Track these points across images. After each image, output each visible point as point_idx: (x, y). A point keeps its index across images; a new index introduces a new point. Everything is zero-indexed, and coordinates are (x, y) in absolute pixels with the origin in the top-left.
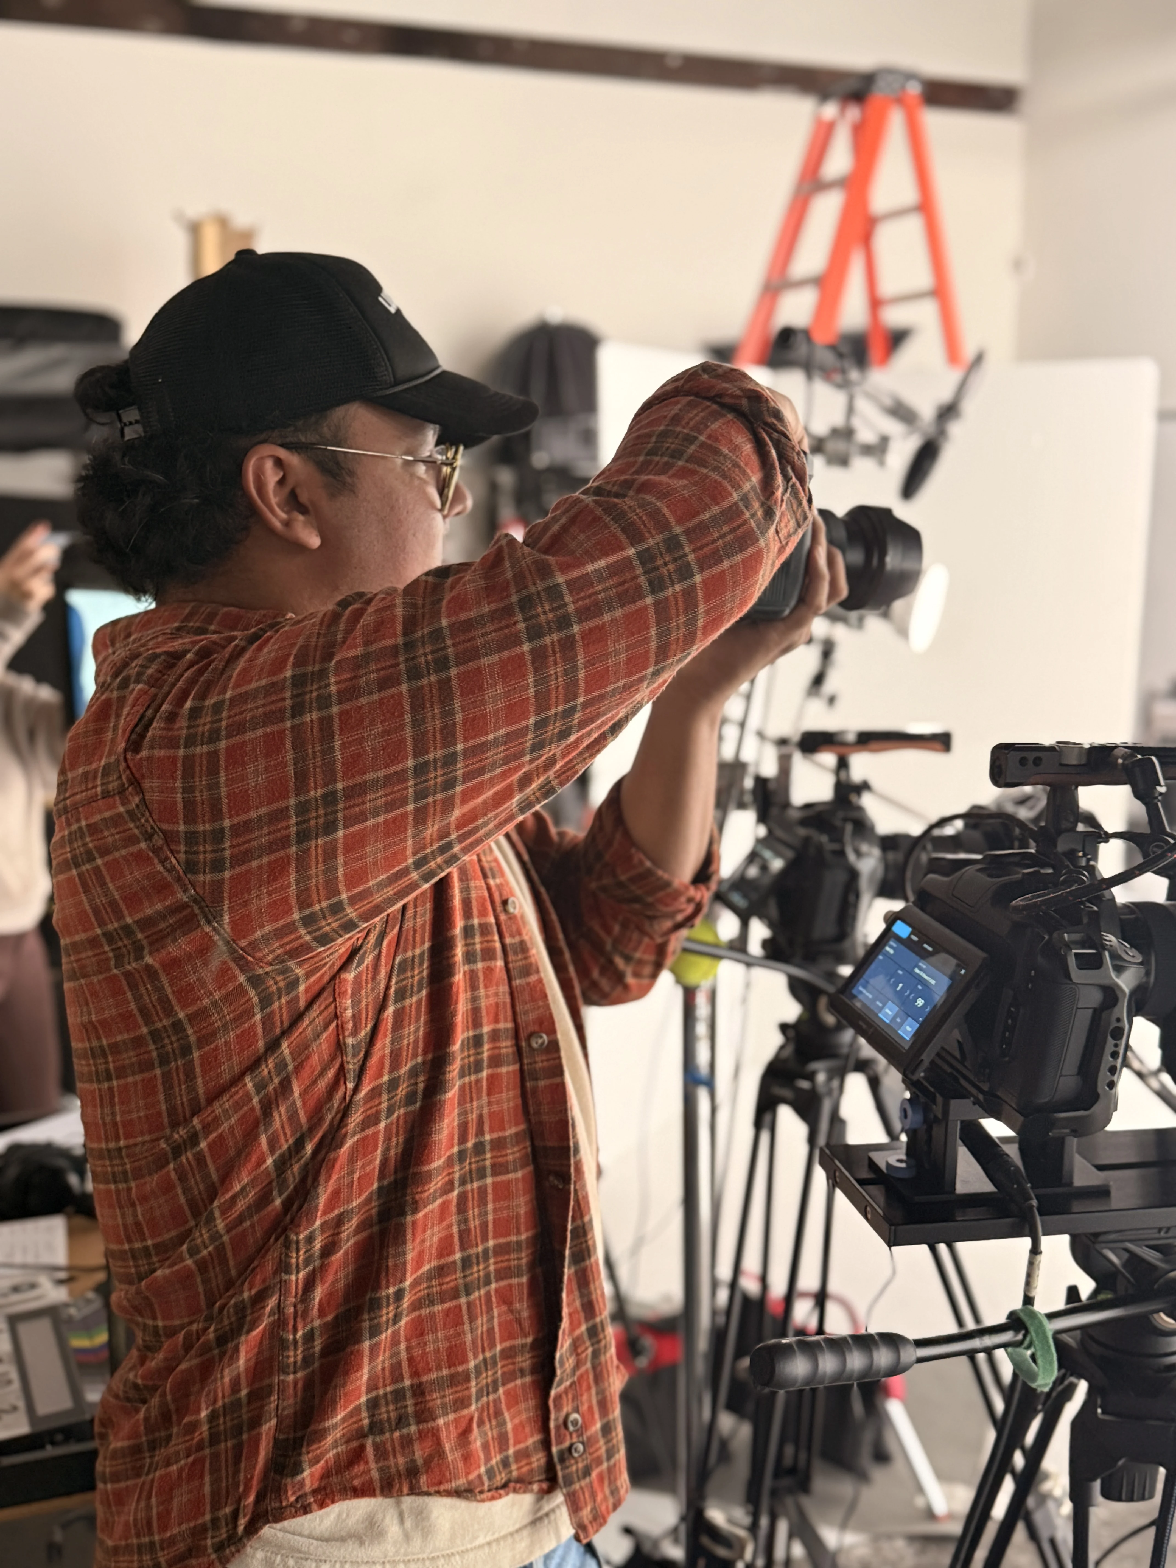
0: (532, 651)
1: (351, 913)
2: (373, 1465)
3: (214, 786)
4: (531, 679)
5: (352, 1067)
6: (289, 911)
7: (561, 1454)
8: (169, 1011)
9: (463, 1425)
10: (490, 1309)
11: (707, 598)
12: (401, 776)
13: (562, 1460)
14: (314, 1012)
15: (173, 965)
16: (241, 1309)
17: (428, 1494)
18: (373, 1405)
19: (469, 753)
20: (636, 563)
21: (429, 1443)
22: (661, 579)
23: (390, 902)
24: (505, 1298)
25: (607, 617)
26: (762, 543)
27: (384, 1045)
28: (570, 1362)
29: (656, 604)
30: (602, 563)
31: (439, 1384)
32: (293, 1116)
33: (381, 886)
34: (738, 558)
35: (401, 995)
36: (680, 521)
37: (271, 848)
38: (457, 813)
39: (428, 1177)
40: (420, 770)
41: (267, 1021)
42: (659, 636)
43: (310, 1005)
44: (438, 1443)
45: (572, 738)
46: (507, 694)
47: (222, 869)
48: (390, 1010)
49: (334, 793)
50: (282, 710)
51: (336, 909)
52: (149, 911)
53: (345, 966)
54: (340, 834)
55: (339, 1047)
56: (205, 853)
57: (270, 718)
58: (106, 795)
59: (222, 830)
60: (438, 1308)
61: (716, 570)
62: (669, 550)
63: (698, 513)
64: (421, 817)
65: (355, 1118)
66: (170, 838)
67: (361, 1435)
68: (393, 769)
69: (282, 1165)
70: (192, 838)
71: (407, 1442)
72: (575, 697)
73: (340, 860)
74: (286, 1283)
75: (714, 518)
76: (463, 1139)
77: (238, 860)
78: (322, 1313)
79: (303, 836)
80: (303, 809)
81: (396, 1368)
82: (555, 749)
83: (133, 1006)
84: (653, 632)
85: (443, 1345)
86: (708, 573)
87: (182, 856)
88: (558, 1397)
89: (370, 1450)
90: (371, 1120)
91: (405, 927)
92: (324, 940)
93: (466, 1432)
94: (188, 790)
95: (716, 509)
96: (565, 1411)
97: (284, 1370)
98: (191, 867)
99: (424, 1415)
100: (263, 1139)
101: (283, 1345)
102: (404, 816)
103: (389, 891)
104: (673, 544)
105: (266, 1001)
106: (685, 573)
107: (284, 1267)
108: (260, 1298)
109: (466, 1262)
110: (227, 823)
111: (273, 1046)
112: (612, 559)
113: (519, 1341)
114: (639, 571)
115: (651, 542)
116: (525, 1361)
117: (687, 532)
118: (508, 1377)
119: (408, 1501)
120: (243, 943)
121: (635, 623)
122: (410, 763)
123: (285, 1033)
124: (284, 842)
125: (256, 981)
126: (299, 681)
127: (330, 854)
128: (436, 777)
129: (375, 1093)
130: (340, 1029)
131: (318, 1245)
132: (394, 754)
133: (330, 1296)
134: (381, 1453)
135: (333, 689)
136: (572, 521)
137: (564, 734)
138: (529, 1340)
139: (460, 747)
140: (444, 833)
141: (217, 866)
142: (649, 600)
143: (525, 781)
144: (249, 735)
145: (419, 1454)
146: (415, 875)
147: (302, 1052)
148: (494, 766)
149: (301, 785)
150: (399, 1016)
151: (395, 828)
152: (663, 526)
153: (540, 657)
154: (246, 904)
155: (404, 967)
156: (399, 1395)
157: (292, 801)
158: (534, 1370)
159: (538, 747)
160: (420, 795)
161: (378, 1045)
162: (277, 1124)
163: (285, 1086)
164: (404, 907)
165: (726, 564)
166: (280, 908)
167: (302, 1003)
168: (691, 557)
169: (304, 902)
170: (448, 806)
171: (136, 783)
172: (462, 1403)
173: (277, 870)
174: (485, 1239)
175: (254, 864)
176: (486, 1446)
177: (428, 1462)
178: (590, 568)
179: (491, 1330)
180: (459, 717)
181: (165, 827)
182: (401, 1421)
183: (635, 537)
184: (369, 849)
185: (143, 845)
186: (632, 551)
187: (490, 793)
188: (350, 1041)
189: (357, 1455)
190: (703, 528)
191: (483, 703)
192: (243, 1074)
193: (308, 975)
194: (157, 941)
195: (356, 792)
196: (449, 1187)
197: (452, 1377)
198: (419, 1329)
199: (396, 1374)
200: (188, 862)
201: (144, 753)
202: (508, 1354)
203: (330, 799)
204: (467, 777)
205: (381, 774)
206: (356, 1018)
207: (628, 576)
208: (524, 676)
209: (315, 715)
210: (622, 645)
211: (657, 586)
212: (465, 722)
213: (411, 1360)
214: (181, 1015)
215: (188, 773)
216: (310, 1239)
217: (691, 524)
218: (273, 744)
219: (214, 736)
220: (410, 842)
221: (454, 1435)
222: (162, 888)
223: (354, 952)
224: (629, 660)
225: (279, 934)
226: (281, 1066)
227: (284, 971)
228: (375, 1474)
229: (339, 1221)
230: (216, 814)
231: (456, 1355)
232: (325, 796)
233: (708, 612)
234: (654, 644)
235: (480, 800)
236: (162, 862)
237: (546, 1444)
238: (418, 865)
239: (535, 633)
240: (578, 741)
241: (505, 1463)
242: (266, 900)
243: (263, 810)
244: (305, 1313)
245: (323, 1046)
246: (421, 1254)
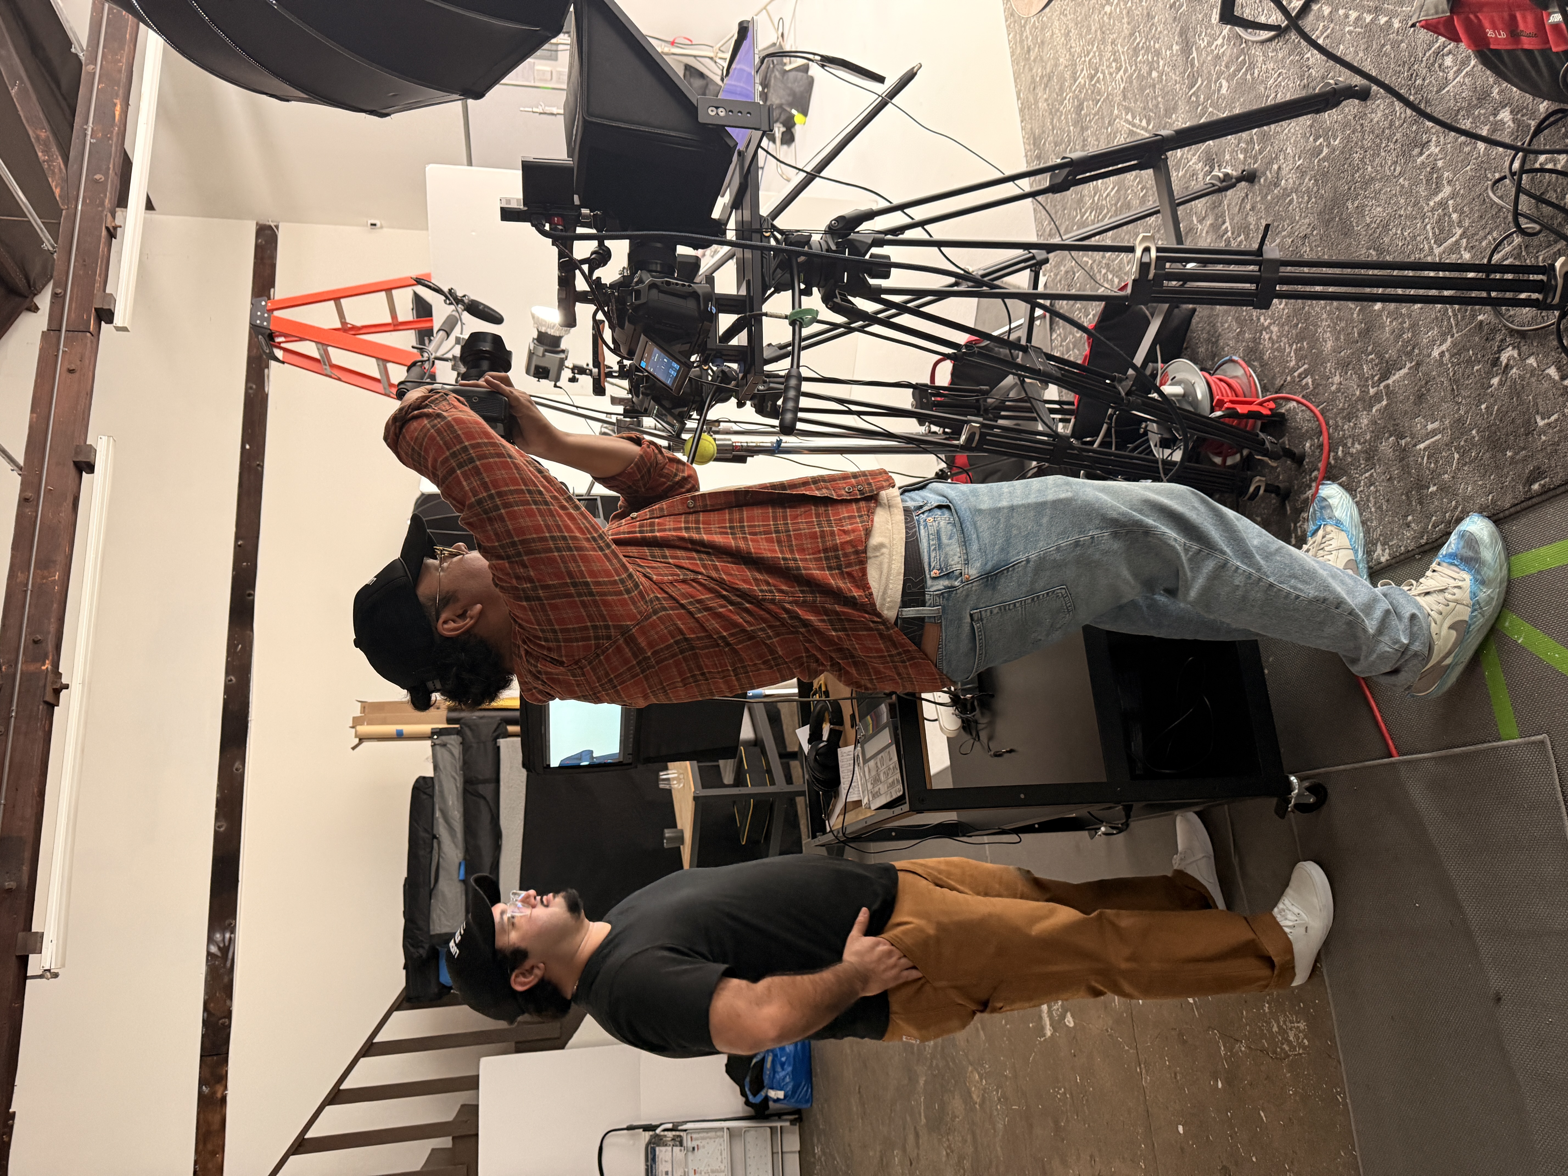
0: (504, 508)
1: (624, 576)
2: (854, 568)
3: (574, 630)
4: (516, 508)
5: (692, 576)
6: (625, 599)
7: (861, 494)
8: (670, 646)
9: (841, 533)
10: (798, 523)
11: (475, 438)
12: (562, 557)
13: (863, 494)
14: (669, 591)
15: (651, 645)
16: (791, 618)
17: (866, 547)
18: (830, 568)
19: (550, 531)
20: (463, 469)
21: (846, 546)
22: (468, 459)
23: (620, 560)
24: (796, 517)
25: (487, 480)
26: (449, 419)
27: (685, 563)
28: (824, 491)
29: (479, 460)
30: (464, 483)
31: (823, 542)
32: (711, 599)
33: (612, 564)
34: (456, 427)
35: (665, 557)
36: (444, 453)
37: (597, 606)
38: (578, 534)
39: (738, 548)
40: (558, 550)
41: (672, 609)
42: (493, 457)
43: (666, 593)
44: (847, 542)
45: (542, 489)
46: (523, 517)
47: (609, 626)
48: (670, 560)
49: (572, 583)
50: (540, 605)
51: (622, 581)
52: (630, 654)
53: (650, 579)
54: (589, 580)
55: (684, 581)
56: (604, 632)
57: (544, 610)
58: (584, 675)
59: (592, 626)
60: (794, 543)
61: (462, 436)
62: (456, 456)
63: (440, 446)
64: (580, 549)
65: (714, 574)
66: (597, 646)
67: (842, 573)
68: (559, 561)
69: (732, 603)
70: (597, 638)
71: (846, 555)
72: (522, 490)
73: (601, 579)
74: (780, 600)
75: (442, 439)
76: (727, 533)
77: (605, 620)
78: (793, 587)
79: (591, 594)
80: (580, 595)
81: (816, 560)
82: (548, 496)
83: (671, 661)
84: (491, 460)
85: (809, 541)
86: (464, 440)
87: (605, 641)
88: (838, 495)
89: (847, 570)
90: (716, 568)
91: (636, 555)
92: (636, 586)
93: (845, 532)
94: (577, 640)
95: (438, 438)
96: (843, 493)
97: (814, 601)
98: (609, 638)
99: (835, 548)
100: (721, 610)
101: (804, 602)
102: (579, 555)
103: (615, 561)
104: (454, 455)
105: (664, 609)
106: (465, 449)
107: (773, 601)
108: (787, 611)
109: (777, 532)
110: (589, 624)
111: (683, 606)
112: (462, 479)
113: (813, 512)
114: (466, 468)
115: (454, 464)
116: (822, 510)
117: (448, 449)
118: (827, 516)
119: (869, 554)
120: (639, 617)
121: (489, 468)
122: (556, 554)
123: (678, 602)
124: (595, 601)
125: (655, 612)
126: (528, 599)
127: (598, 584)
128: (561, 544)
129: (704, 566)
130: (677, 581)
131: (765, 588)
132: (553, 560)
133: (786, 584)
134: (849, 565)
135: (529, 585)
136: (450, 496)
137: (540, 493)
138: (813, 508)
139: (547, 535)
140: (587, 540)
141: (607, 627)
142: (478, 463)
143: (563, 508)
144: (552, 617)
145: (850, 550)
146: (607, 551)
147: (685, 596)
148: (556, 521)
149: (570, 596)
150: (672, 557)
151: (585, 559)
152: (446, 460)
153: (506, 505)
154: (621, 615)
155: (653, 556)
156: (827, 558)
157: (577, 599)
158: (826, 505)
159: (546, 503)
160: (570, 549)
161: (685, 566)
162: (715, 605)
163: (699, 601)
164: (625, 556)
165: (459, 432)
166: (624, 603)
167: (665, 595)
168: (458, 447)
169: (620, 593)
170: (575, 538)
171: (577, 662)
172: (832, 533)
173: (606, 604)
174: (770, 525)
175: (605, 613)
176: (851, 524)
177: (853, 547)
178: (467, 488)
179: (806, 523)
180: (535, 536)
181: (593, 648)
182: (837, 557)
183: (452, 471)
184: (595, 569)
185: (602, 658)
186: (458, 472)
187: (569, 522)
188: (681, 577)
189: (850, 574)
190: (445, 443)
191: (528, 526)
192: (694, 618)
193: (654, 592)
194: (641, 650)
195: (570, 574)
196: (745, 539)
197: (821, 537)
198: (802, 550)
199: (819, 559)
200: (607, 639)
201: (564, 659)
202: (818, 516)
203: (575, 585)
204: (561, 531)
205: (562, 565)
206: (672, 575)
207: (469, 472)
208: (515, 511)
209: (540, 592)
210: (498, 472)
211: (471, 460)
212: (536, 533)
213: (813, 554)
214: (672, 641)
215: (570, 640)
216: (762, 591)
217: (445, 448)
218: (554, 607)
219: (554, 631)
220: (591, 553)
221: (844, 536)
222: (619, 650)
223: (645, 576)
224: (505, 469)
225: (634, 603)
226: (691, 603)
227: (651, 601)
228: (857, 567)
229: (756, 580)
230: (586, 628)
231: (813, 536)
232: (574, 587)
233: (481, 438)
234: (497, 460)
235: (572, 526)
236: (608, 649)
237: (857, 501)
238: (601, 549)
239: (497, 508)
240: (544, 486)
241: (860, 516)
242: (620, 608)
243: (582, 610)
244: (792, 593)
245: (684, 588)
246: (770, 550)
